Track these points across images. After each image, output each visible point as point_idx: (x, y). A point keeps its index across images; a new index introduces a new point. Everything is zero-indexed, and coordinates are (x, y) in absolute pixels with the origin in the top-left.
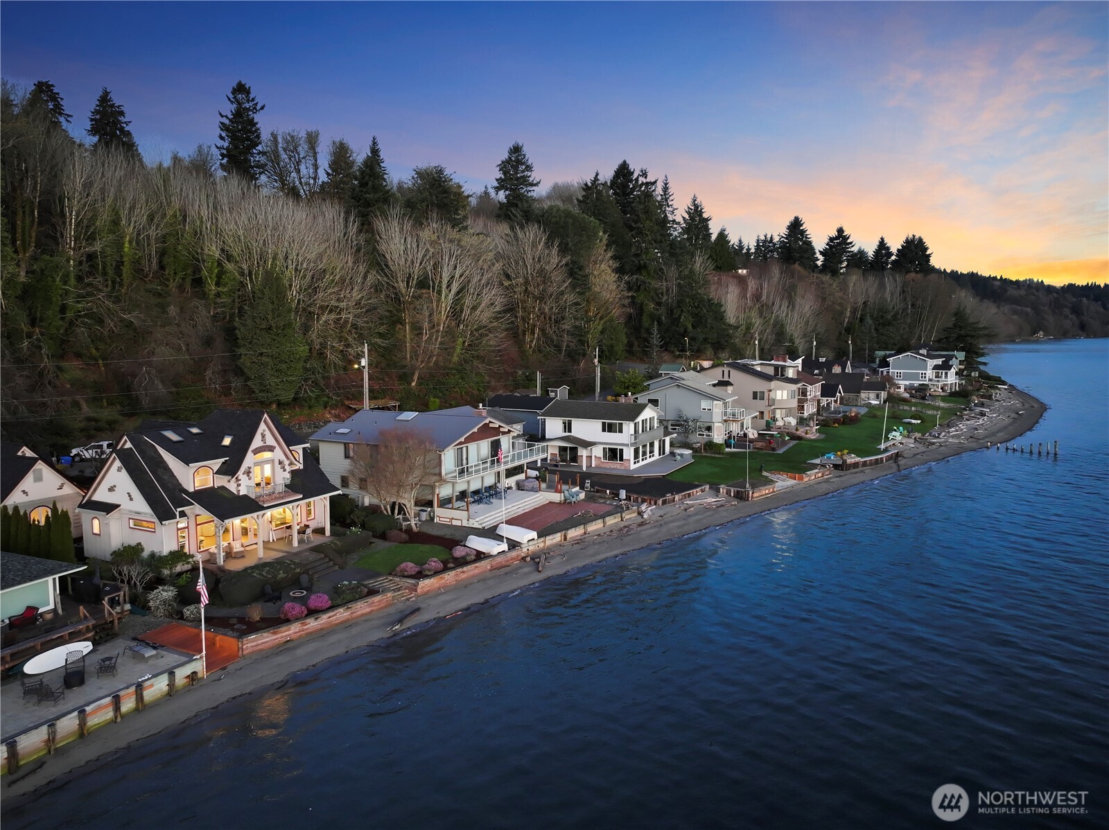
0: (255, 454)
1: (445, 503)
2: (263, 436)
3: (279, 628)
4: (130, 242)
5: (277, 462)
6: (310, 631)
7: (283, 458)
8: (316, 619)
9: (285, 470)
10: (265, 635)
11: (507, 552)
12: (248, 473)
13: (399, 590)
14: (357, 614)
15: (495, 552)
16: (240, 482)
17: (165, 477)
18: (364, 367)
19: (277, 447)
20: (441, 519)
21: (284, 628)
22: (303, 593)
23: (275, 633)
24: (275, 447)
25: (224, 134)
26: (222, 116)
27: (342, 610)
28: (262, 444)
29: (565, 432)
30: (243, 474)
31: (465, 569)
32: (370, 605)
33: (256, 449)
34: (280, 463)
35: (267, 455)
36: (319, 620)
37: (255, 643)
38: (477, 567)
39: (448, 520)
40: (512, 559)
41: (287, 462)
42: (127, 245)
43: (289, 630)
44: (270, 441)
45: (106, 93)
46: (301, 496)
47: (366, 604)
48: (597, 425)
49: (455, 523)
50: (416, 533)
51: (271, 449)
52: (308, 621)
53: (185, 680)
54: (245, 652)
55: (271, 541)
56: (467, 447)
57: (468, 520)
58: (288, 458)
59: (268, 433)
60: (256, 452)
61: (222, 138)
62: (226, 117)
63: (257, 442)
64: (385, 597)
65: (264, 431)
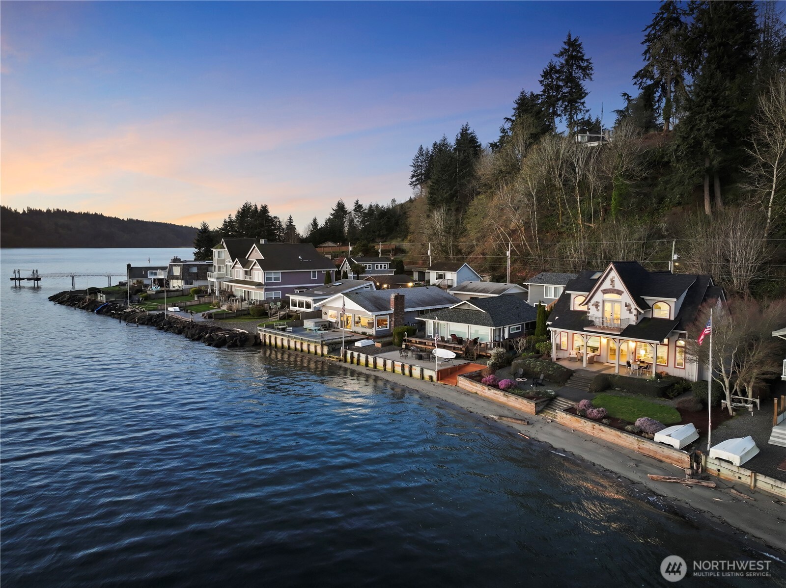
0: (604, 294)
2: (612, 281)
7: (630, 302)
12: (596, 305)
16: (590, 311)
21: (474, 384)
23: (471, 384)
24: (623, 292)
27: (502, 394)
28: (611, 287)
30: (592, 305)
32: (519, 403)
33: (605, 290)
34: (627, 306)
35: (616, 296)
36: (490, 391)
40: (673, 459)
41: (633, 307)
43: (476, 386)
44: (619, 285)
47: (516, 400)
51: (619, 293)
53: (428, 378)
54: (459, 385)
59: (616, 280)
60: (605, 292)
63: (607, 285)
64: (530, 404)
65: (614, 277)
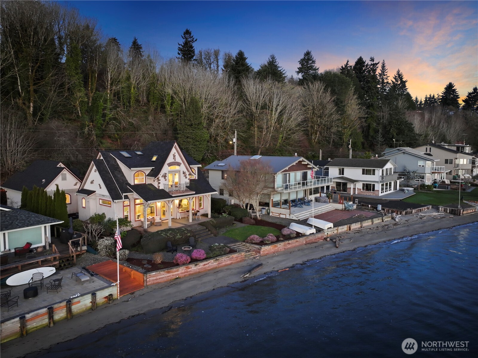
1: (276, 205)
2: (174, 156)
3: (171, 269)
4: (134, 88)
5: (182, 173)
6: (191, 273)
7: (185, 170)
8: (196, 265)
9: (186, 178)
10: (162, 273)
11: (315, 234)
12: (165, 176)
13: (249, 252)
14: (222, 264)
15: (308, 233)
16: (160, 181)
17: (119, 176)
18: (234, 143)
19: (182, 164)
20: (274, 214)
21: (175, 270)
22: (190, 248)
23: (169, 272)
24: (181, 164)
25: (180, 52)
26: (179, 45)
27: (212, 261)
28: (173, 161)
29: (340, 174)
30: (162, 177)
31: (290, 242)
32: (230, 259)
33: (170, 163)
34: (184, 173)
35: (177, 168)
36: (198, 266)
37: (155, 278)
38: (297, 241)
39: (278, 214)
40: (318, 238)
41: (187, 173)
42: (132, 89)
43: (178, 271)
44: (178, 159)
45: (136, 40)
46: (194, 193)
47: (228, 258)
48: (359, 170)
49: (282, 216)
50: (259, 220)
51: (179, 164)
52: (190, 266)
53: (104, 300)
54: (148, 284)
55: (178, 218)
56: (289, 173)
57: (290, 215)
58: (188, 171)
59: (177, 155)
60: (170, 165)
61: (179, 54)
62: (181, 45)
63: (170, 159)
64: (241, 255)
65: (175, 153)
